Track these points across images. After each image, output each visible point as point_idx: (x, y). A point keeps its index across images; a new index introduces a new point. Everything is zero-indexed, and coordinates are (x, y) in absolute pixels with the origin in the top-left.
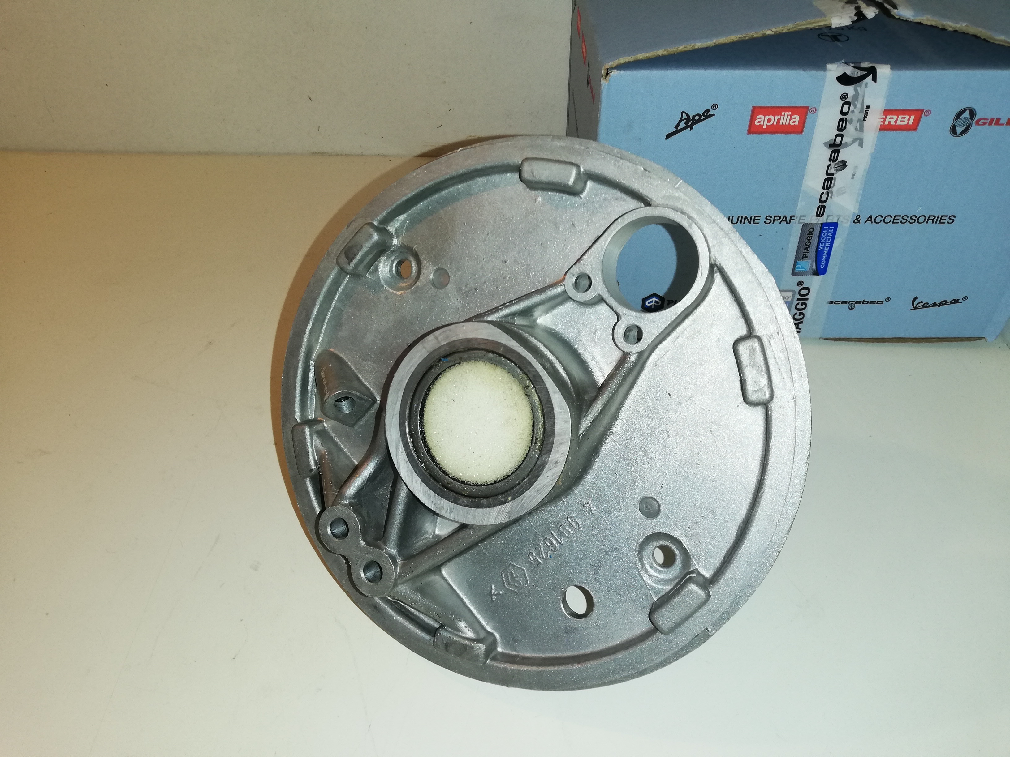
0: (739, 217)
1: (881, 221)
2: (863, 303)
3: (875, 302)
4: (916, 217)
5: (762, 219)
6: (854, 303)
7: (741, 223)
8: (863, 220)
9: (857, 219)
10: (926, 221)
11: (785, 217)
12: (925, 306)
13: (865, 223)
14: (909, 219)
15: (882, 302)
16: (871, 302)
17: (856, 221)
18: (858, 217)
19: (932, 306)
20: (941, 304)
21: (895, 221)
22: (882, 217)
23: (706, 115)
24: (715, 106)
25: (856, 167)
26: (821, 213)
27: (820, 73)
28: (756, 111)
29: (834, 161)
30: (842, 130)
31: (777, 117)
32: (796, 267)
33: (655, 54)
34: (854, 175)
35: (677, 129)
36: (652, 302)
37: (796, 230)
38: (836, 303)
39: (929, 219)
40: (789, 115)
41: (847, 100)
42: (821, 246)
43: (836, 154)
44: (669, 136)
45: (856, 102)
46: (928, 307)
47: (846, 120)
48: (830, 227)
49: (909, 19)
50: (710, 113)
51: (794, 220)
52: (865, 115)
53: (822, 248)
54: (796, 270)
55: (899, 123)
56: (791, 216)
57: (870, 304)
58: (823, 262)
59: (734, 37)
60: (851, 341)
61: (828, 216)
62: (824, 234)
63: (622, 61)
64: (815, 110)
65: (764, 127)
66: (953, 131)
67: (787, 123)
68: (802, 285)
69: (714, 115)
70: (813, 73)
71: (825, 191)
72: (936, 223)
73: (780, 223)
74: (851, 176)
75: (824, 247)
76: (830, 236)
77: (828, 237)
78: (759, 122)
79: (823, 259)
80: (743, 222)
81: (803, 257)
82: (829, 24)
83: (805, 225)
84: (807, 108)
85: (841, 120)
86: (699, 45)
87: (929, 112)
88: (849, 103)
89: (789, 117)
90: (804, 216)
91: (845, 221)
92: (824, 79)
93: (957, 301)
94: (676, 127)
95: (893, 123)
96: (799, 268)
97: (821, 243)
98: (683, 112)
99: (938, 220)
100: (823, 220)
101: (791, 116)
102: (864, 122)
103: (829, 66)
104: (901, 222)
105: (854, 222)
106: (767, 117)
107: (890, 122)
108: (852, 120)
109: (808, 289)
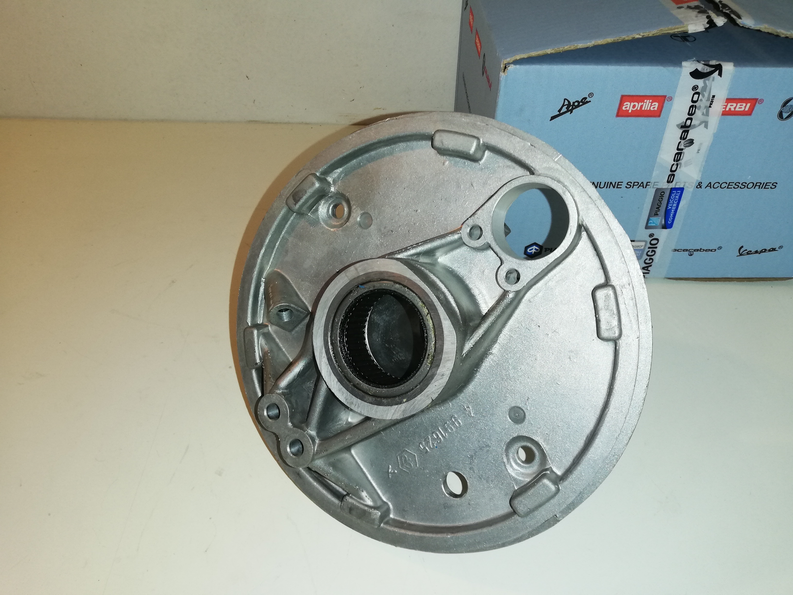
0: (605, 183)
1: (718, 187)
2: (700, 251)
3: (710, 250)
4: (746, 183)
5: (624, 184)
6: (693, 251)
7: (607, 188)
8: (704, 185)
9: (699, 185)
10: (754, 186)
11: (642, 183)
12: (749, 253)
13: (706, 188)
14: (740, 185)
15: (715, 250)
16: (706, 250)
17: (699, 187)
18: (700, 183)
19: (754, 253)
20: (761, 252)
21: (729, 187)
22: (719, 183)
23: (584, 102)
24: (591, 95)
25: (701, 144)
26: (671, 180)
27: (677, 69)
28: (624, 99)
29: (684, 139)
30: (692, 114)
31: (640, 104)
32: (649, 222)
33: (545, 52)
34: (699, 150)
35: (560, 112)
36: (532, 249)
37: (650, 193)
38: (679, 250)
39: (756, 185)
40: (650, 102)
41: (697, 91)
42: (670, 206)
43: (686, 133)
44: (553, 118)
45: (704, 93)
46: (751, 254)
47: (696, 106)
48: (678, 191)
49: (751, 27)
50: (587, 100)
51: (649, 185)
52: (711, 103)
53: (670, 208)
54: (649, 225)
55: (737, 109)
56: (647, 183)
57: (706, 251)
58: (671, 219)
59: (609, 40)
60: (689, 280)
61: (677, 183)
62: (673, 197)
63: (518, 57)
64: (671, 99)
65: (630, 111)
66: (780, 115)
67: (648, 109)
68: (653, 236)
69: (590, 101)
70: (671, 69)
71: (675, 163)
72: (762, 188)
73: (638, 188)
74: (697, 151)
75: (671, 207)
76: (677, 198)
77: (675, 199)
78: (626, 108)
79: (671, 216)
80: (608, 187)
81: (655, 215)
82: (686, 30)
83: (657, 190)
84: (665, 96)
85: (692, 106)
86: (581, 45)
87: (762, 101)
88: (698, 93)
89: (650, 104)
90: (658, 182)
91: (690, 187)
92: (680, 73)
93: (774, 250)
94: (559, 111)
95: (733, 109)
96: (651, 223)
97: (670, 203)
98: (565, 99)
99: (764, 186)
100: (672, 185)
101: (652, 103)
102: (710, 108)
103: (684, 64)
104: (734, 187)
105: (697, 187)
106: (632, 104)
107: (730, 109)
108: (700, 106)
109: (657, 240)
